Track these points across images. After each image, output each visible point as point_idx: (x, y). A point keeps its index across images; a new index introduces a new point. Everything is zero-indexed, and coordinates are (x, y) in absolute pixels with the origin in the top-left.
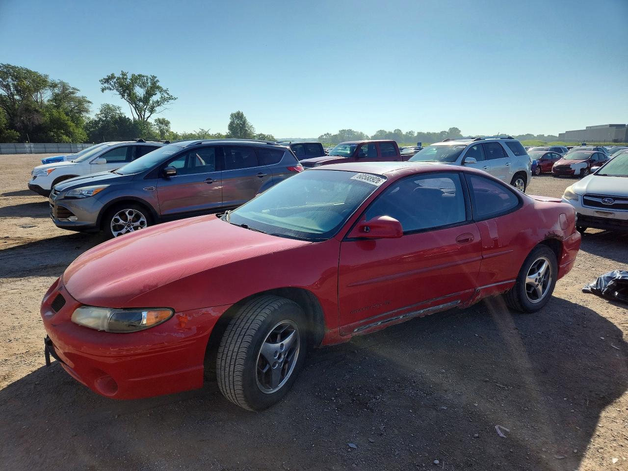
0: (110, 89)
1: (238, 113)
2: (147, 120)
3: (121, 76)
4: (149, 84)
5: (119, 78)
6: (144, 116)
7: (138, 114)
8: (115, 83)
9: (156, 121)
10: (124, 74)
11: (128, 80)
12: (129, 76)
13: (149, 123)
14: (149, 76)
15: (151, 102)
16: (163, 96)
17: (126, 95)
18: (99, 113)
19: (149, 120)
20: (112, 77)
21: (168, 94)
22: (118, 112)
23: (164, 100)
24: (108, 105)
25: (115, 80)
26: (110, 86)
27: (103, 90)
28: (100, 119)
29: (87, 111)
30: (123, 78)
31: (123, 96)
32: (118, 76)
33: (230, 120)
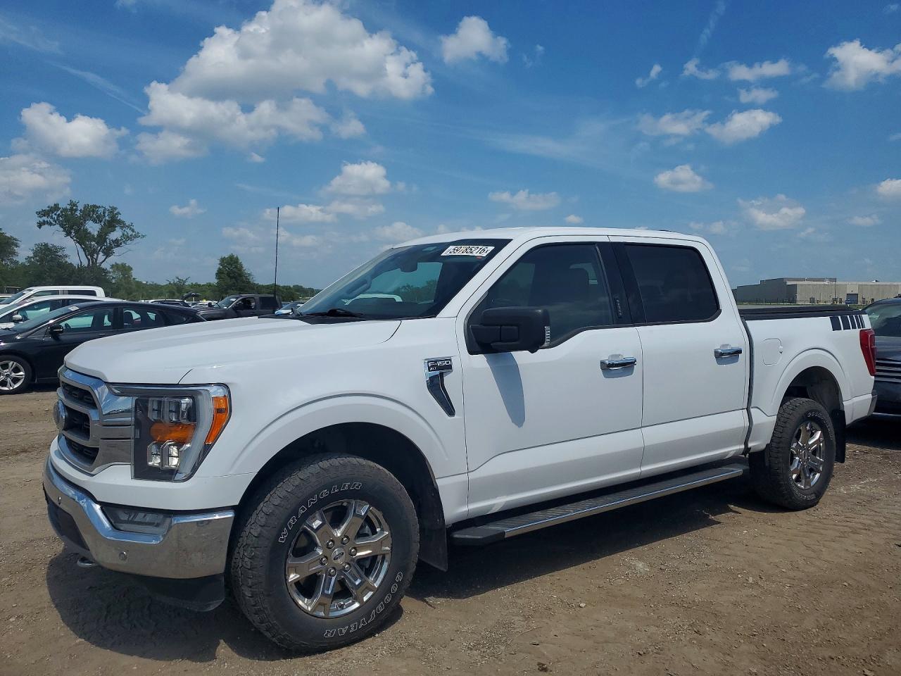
0: (51, 224)
1: (231, 257)
2: (100, 265)
3: (69, 207)
4: (107, 218)
5: (65, 210)
6: (96, 260)
7: (88, 258)
8: (59, 215)
9: (112, 266)
10: (73, 204)
11: (78, 213)
12: (80, 207)
13: (104, 270)
14: (107, 207)
15: (108, 241)
16: (126, 233)
17: (73, 231)
18: (32, 255)
19: (103, 266)
20: (56, 207)
21: (133, 231)
22: (59, 254)
23: (128, 238)
24: (46, 245)
25: (59, 212)
26: (51, 220)
27: (40, 225)
28: (33, 262)
29: (14, 253)
30: (71, 209)
31: (68, 234)
32: (64, 207)
33: (218, 266)
